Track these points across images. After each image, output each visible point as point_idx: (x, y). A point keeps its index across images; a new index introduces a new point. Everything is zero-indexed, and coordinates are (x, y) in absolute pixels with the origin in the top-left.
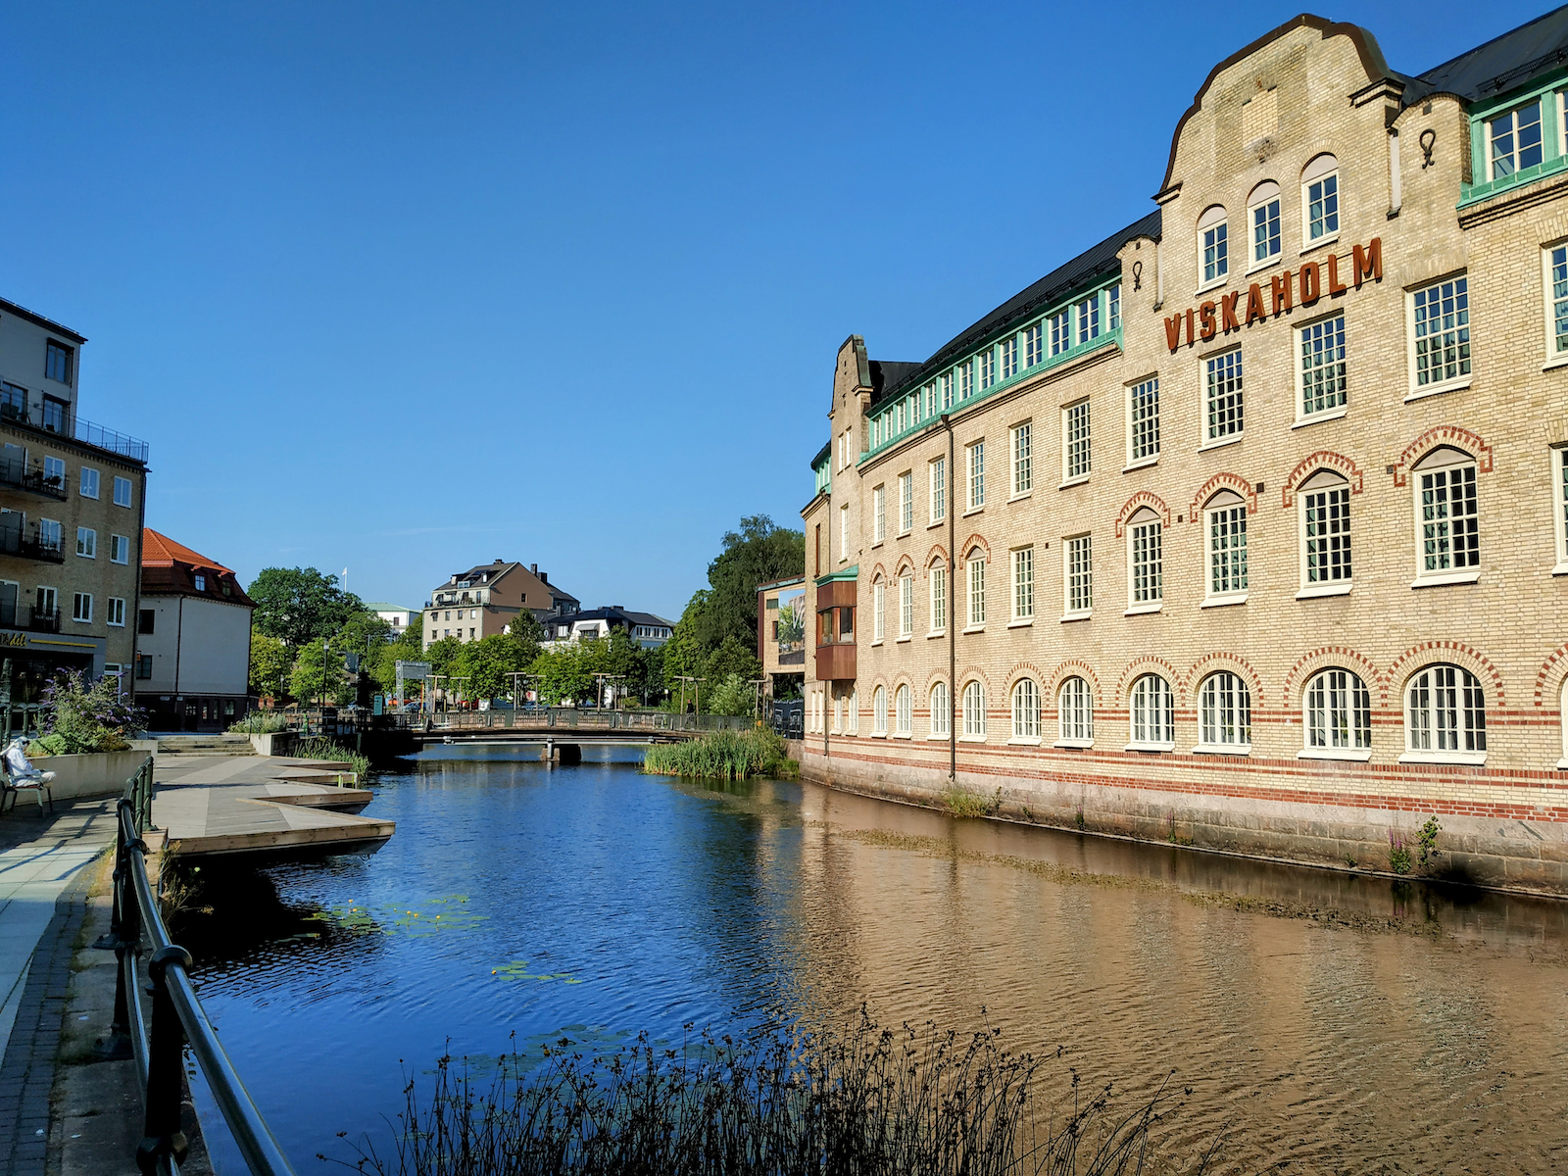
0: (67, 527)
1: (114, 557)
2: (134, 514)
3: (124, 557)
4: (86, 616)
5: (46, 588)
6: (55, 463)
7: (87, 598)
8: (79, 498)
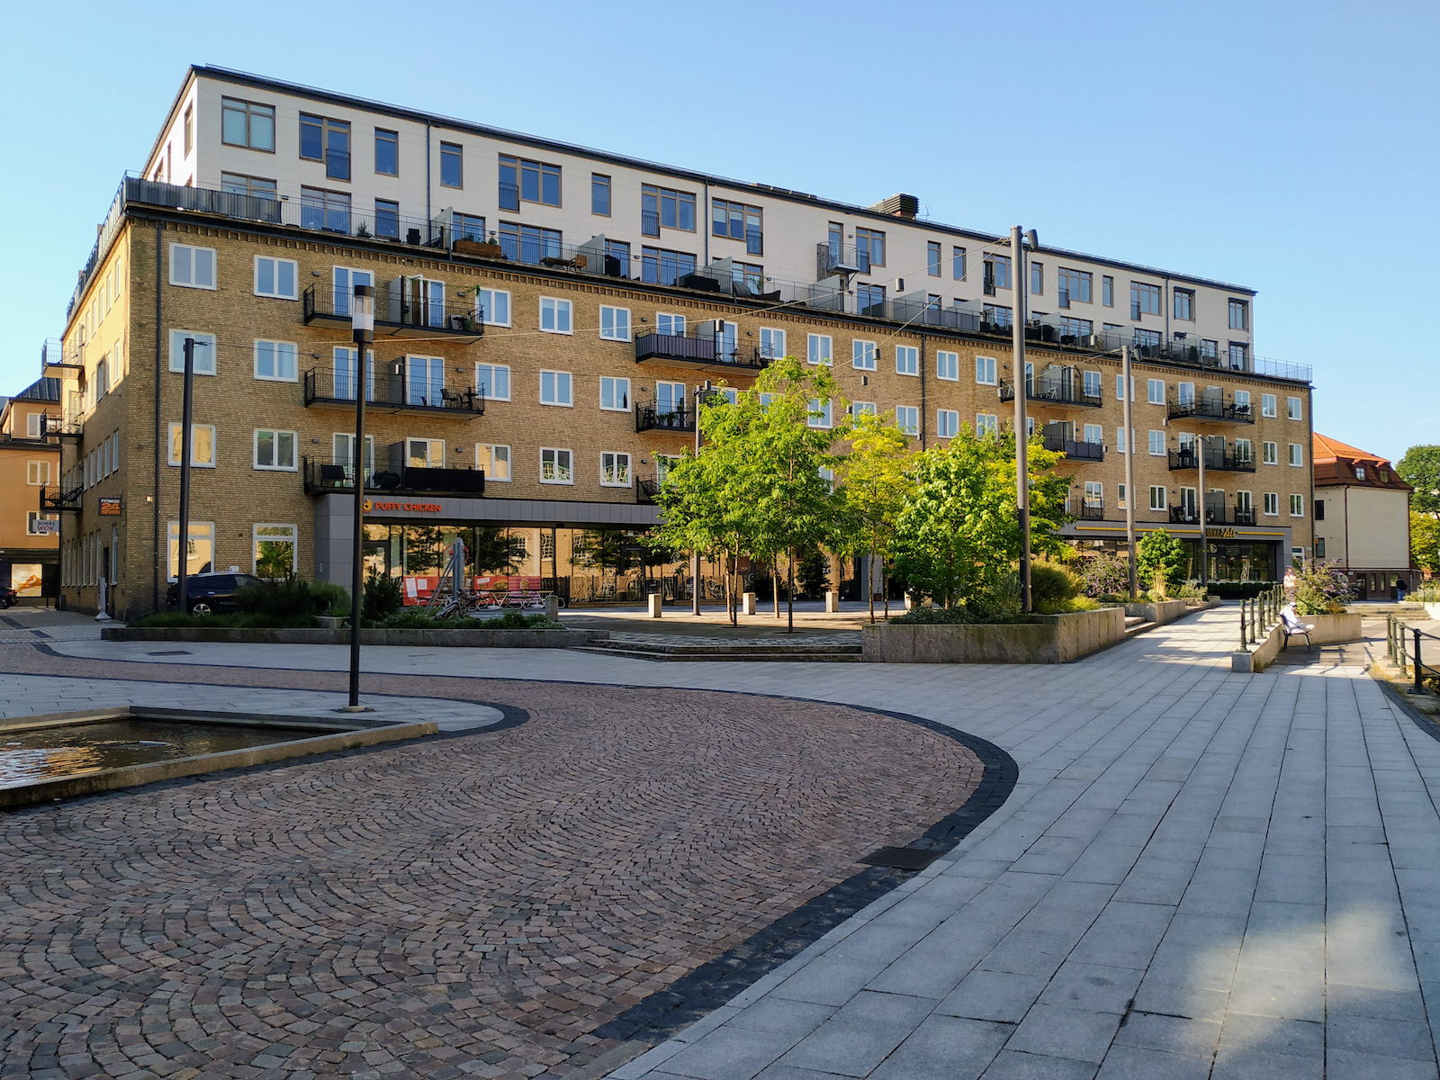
0: (1255, 443)
1: (1292, 461)
2: (1304, 426)
3: (1299, 461)
4: (1273, 511)
5: (1243, 492)
6: (1243, 395)
7: (1273, 496)
8: (1262, 419)
